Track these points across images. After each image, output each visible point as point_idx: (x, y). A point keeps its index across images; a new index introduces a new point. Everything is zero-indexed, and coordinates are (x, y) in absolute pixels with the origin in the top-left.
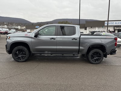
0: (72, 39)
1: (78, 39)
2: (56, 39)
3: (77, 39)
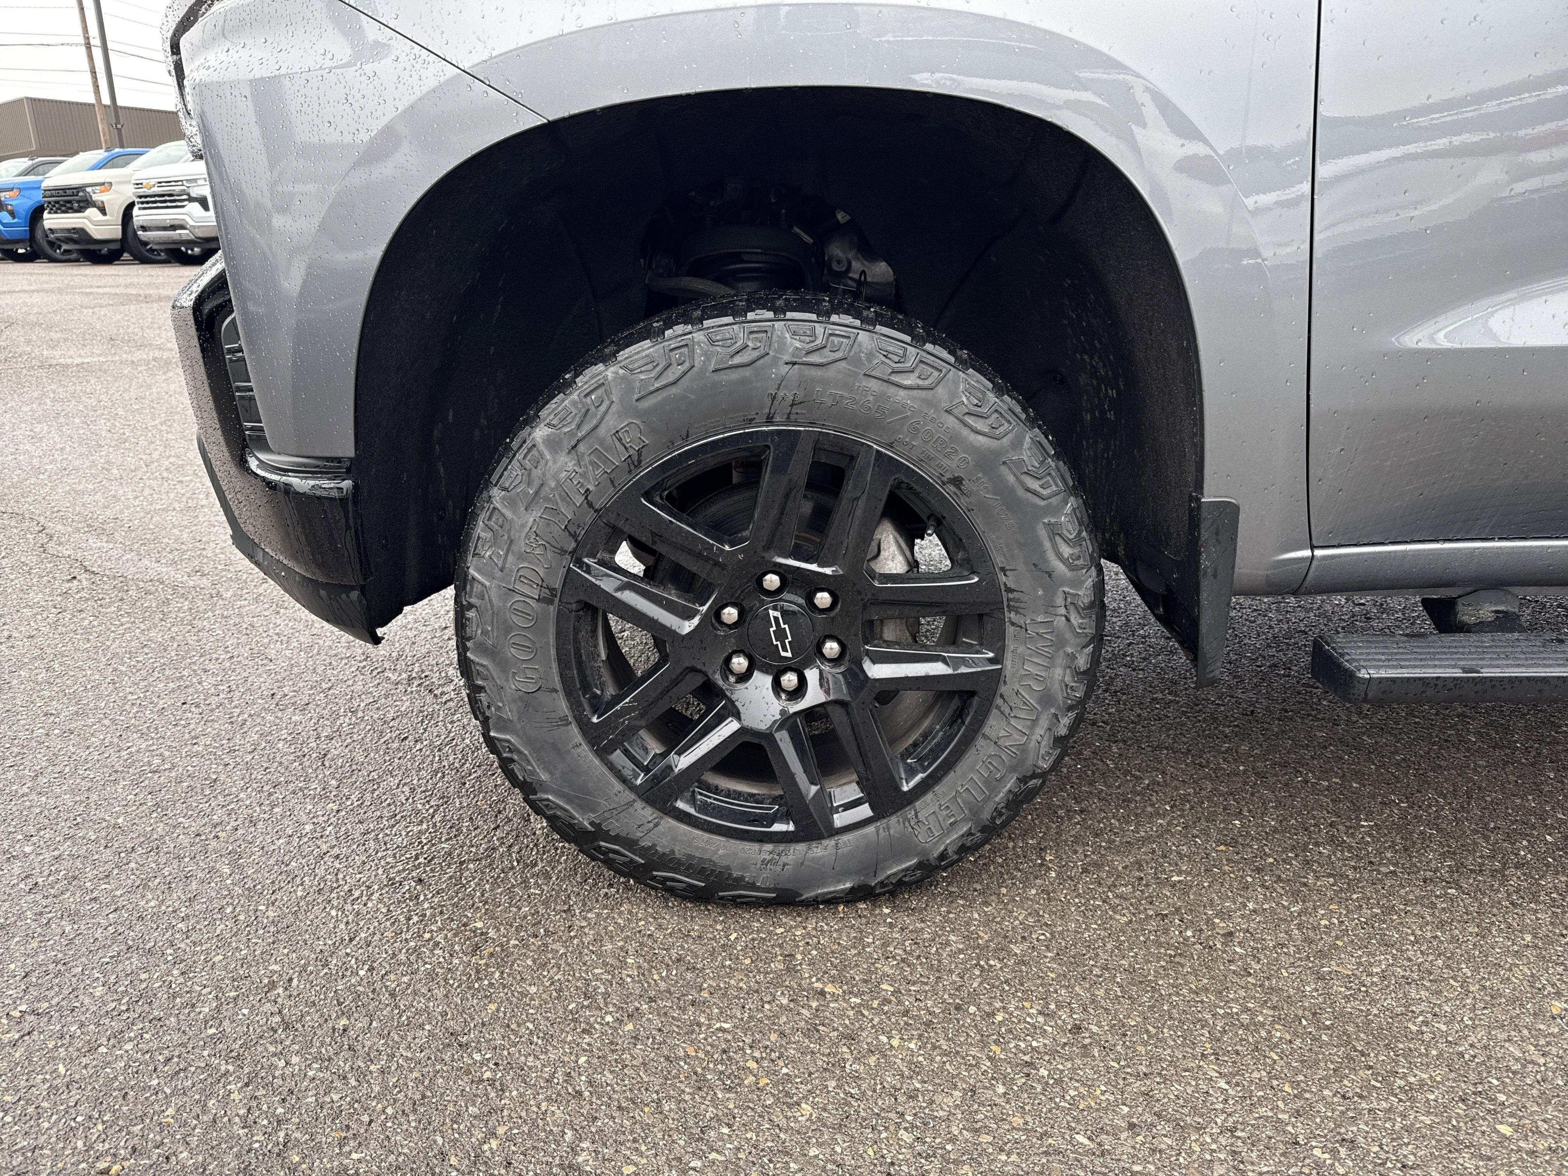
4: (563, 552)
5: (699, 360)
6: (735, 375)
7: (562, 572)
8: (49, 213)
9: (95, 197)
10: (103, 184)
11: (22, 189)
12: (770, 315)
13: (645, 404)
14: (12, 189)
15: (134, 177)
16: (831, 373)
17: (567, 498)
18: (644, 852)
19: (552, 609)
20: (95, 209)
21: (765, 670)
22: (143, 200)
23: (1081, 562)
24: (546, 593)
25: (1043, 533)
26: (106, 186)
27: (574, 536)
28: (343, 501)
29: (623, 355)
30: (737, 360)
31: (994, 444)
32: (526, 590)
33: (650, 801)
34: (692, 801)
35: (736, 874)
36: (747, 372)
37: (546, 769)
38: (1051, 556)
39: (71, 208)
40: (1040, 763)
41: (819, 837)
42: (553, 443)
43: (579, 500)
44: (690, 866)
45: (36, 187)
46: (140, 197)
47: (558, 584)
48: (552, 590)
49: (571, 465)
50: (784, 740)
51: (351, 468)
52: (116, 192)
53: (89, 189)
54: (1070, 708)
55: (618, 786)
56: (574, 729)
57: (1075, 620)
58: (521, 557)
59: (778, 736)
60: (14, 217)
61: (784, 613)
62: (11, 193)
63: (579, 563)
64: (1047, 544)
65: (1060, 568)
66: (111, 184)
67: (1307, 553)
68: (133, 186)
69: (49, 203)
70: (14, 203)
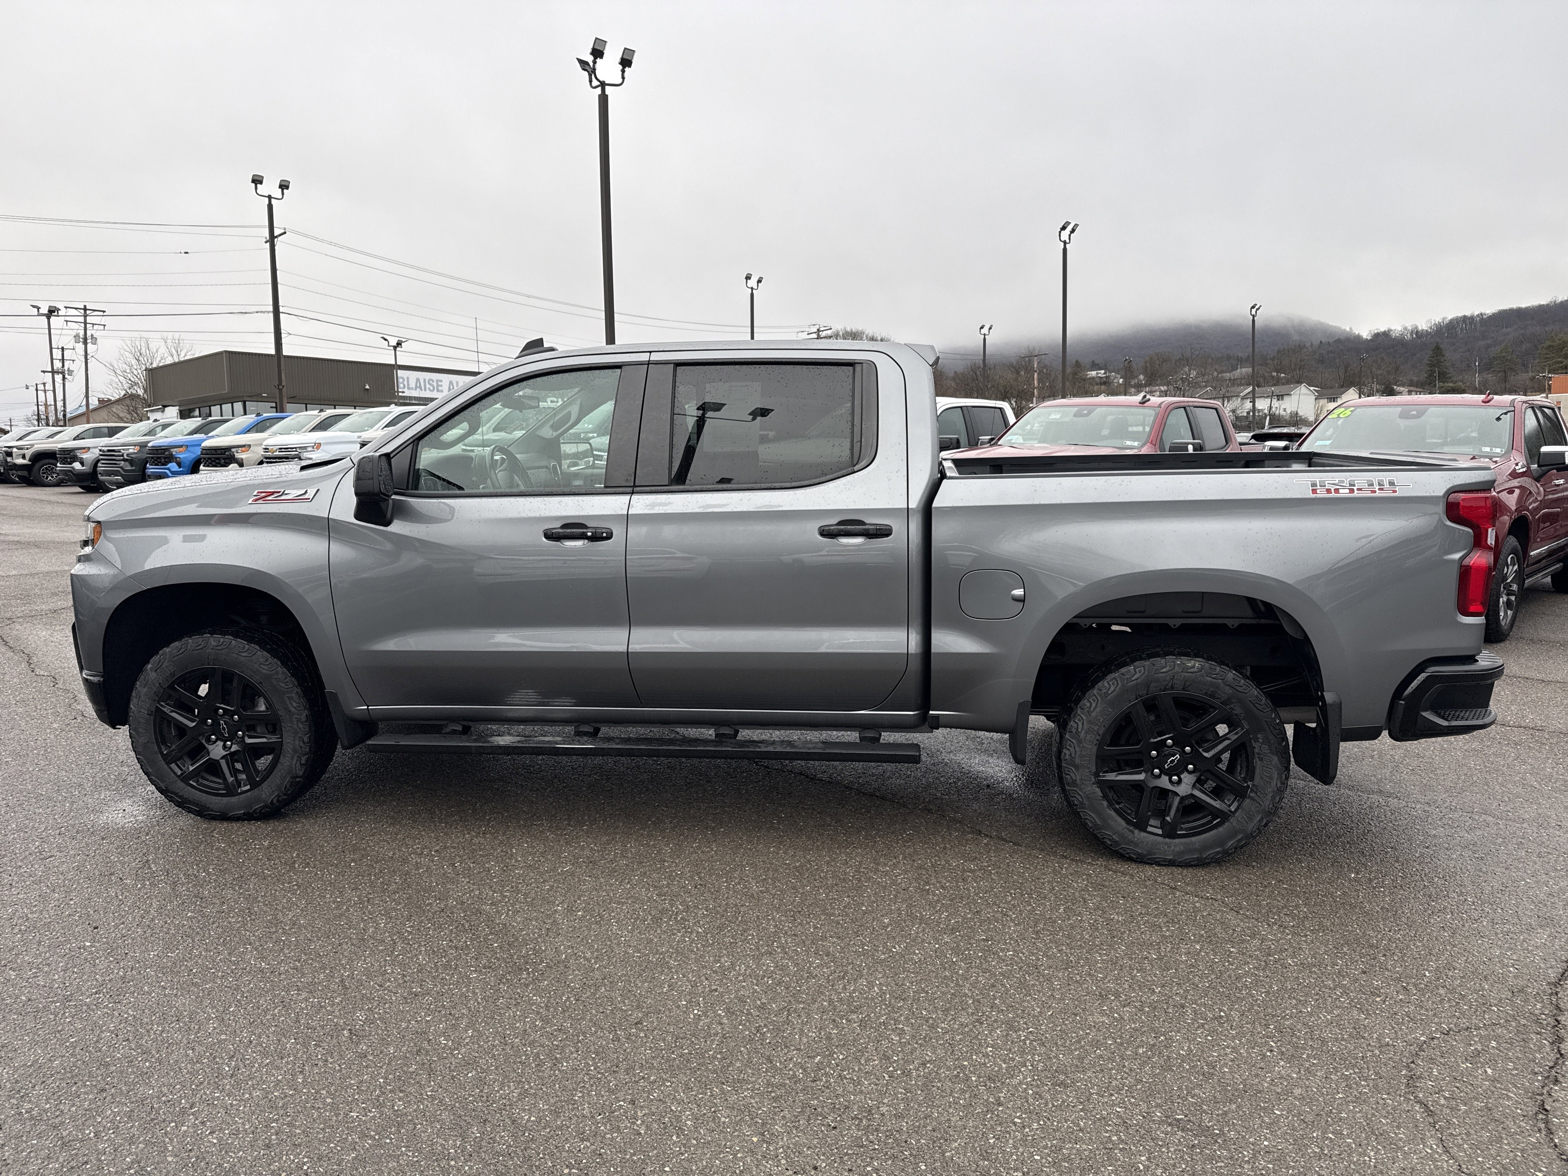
0: (826, 533)
1: (897, 526)
2: (618, 532)
3: (884, 532)
4: (154, 700)
5: (189, 647)
6: (198, 652)
7: (155, 707)
8: (204, 466)
9: (238, 456)
10: (244, 446)
11: (186, 446)
12: (209, 635)
13: (175, 659)
14: (181, 446)
15: (265, 443)
16: (223, 652)
17: (154, 685)
18: (180, 797)
19: (152, 718)
20: (236, 465)
21: (221, 740)
22: (268, 460)
23: (301, 708)
24: (150, 713)
25: (286, 699)
26: (246, 447)
27: (158, 696)
28: (100, 684)
29: (171, 645)
30: (198, 648)
31: (269, 673)
32: (144, 711)
33: (182, 780)
34: (197, 782)
35: (208, 806)
36: (201, 651)
37: (151, 768)
38: (289, 705)
39: (219, 463)
40: (298, 772)
41: (234, 796)
42: (151, 669)
43: (158, 685)
44: (194, 803)
45: (198, 444)
46: (266, 458)
47: (153, 710)
48: (152, 712)
49: (155, 675)
50: (223, 763)
51: (102, 676)
52: (253, 452)
53: (233, 450)
54: (305, 754)
55: (173, 775)
56: (160, 756)
57: (301, 726)
58: (143, 701)
59: (221, 761)
60: (180, 467)
61: (224, 721)
62: (181, 449)
63: (159, 703)
64: (288, 702)
65: (293, 709)
66: (250, 446)
67: (366, 707)
68: (262, 450)
69: (205, 459)
70: (181, 456)
